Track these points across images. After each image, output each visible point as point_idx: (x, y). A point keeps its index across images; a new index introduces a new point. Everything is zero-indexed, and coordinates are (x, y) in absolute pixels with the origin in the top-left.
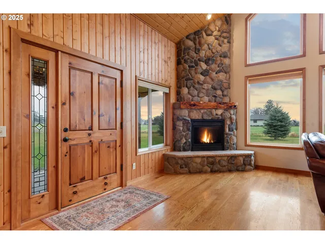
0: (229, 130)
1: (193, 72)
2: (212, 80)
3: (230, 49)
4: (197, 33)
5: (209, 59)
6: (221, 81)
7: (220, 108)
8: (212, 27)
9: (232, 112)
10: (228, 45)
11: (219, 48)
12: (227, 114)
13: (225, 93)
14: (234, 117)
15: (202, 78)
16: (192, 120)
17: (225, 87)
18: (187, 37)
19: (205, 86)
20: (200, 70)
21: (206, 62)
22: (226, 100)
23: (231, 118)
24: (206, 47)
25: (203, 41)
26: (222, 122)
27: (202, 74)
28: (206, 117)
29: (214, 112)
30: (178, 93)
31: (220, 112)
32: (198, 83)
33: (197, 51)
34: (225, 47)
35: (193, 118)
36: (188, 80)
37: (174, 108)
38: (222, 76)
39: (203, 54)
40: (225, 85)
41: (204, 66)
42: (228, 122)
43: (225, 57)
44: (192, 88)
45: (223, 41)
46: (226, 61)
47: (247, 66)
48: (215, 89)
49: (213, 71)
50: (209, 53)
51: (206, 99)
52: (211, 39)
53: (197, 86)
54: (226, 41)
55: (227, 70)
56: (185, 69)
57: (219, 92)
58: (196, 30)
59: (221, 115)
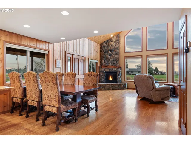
0: (119, 76)
1: (106, 55)
2: (113, 58)
3: (119, 46)
4: (108, 41)
5: (112, 50)
6: (116, 58)
7: (116, 68)
8: (113, 39)
9: (120, 69)
10: (118, 45)
11: (115, 46)
12: (118, 70)
13: (117, 62)
14: (120, 71)
15: (109, 57)
16: (106, 72)
17: (118, 60)
18: (104, 42)
19: (110, 60)
20: (108, 54)
21: (111, 51)
22: (118, 65)
23: (119, 71)
24: (111, 46)
25: (110, 44)
26: (116, 73)
27: (109, 55)
28: (111, 71)
29: (113, 69)
30: (101, 62)
31: (115, 69)
32: (108, 58)
33: (108, 47)
34: (117, 46)
35: (106, 71)
36: (104, 57)
37: (99, 68)
38: (116, 56)
39: (109, 48)
40: (118, 59)
41: (110, 53)
42: (118, 73)
43: (117, 49)
44: (106, 60)
45: (117, 44)
46: (118, 51)
47: (125, 53)
48: (114, 61)
49: (113, 54)
50: (112, 48)
51: (111, 64)
52: (112, 43)
53: (107, 60)
54: (118, 43)
55: (118, 54)
56: (103, 53)
57: (115, 62)
58: (107, 40)
59: (116, 70)
